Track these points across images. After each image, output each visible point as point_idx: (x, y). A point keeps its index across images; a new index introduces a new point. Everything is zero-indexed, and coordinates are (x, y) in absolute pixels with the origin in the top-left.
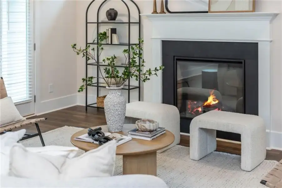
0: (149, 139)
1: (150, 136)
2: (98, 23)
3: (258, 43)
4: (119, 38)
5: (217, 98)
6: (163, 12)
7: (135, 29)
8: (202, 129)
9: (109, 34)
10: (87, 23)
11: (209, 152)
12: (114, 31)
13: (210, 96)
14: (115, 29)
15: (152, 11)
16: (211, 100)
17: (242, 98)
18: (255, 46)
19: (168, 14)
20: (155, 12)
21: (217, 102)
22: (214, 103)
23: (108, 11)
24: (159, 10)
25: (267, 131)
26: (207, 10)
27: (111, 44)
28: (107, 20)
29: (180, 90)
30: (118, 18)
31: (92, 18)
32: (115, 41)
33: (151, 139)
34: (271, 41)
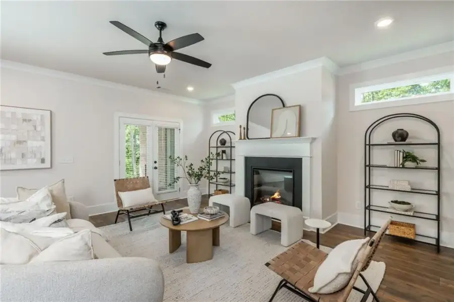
0: (208, 220)
1: (209, 218)
2: (217, 147)
3: (302, 158)
4: (227, 157)
5: (280, 194)
6: (245, 139)
8: (257, 214)
9: (221, 153)
10: (209, 147)
11: (265, 229)
12: (224, 152)
13: (276, 192)
14: (225, 151)
15: (239, 138)
16: (276, 196)
19: (247, 140)
20: (241, 139)
21: (280, 197)
22: (278, 197)
23: (222, 140)
24: (243, 137)
25: (304, 217)
26: (269, 137)
27: (222, 159)
28: (221, 145)
29: (256, 188)
30: (226, 144)
32: (224, 158)
33: (210, 220)
34: (311, 157)
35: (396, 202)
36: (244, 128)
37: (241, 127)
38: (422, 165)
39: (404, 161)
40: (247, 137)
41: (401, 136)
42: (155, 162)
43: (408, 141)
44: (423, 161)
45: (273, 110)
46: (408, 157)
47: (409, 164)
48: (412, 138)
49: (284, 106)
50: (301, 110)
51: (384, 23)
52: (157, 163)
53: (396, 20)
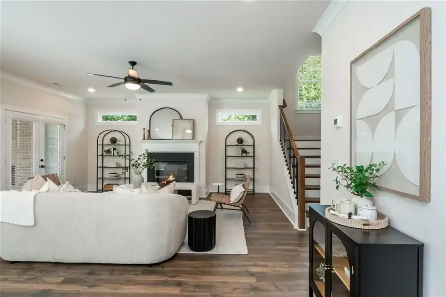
2: (103, 145)
4: (118, 153)
6: (148, 139)
7: (128, 147)
9: (112, 150)
10: (97, 145)
12: (115, 149)
15: (142, 138)
17: (186, 177)
18: (193, 154)
19: (151, 140)
20: (144, 139)
23: (111, 139)
24: (146, 138)
26: (171, 138)
27: (114, 156)
28: (110, 143)
30: (117, 143)
31: (100, 142)
32: (116, 154)
34: (199, 152)
35: (238, 174)
36: (148, 131)
37: (144, 129)
38: (248, 155)
39: (242, 154)
40: (149, 138)
41: (240, 141)
42: (42, 160)
43: (243, 143)
44: (249, 153)
45: (173, 120)
46: (244, 152)
47: (244, 155)
48: (245, 142)
49: (181, 118)
50: (193, 122)
51: (240, 89)
52: (44, 162)
53: (244, 89)
